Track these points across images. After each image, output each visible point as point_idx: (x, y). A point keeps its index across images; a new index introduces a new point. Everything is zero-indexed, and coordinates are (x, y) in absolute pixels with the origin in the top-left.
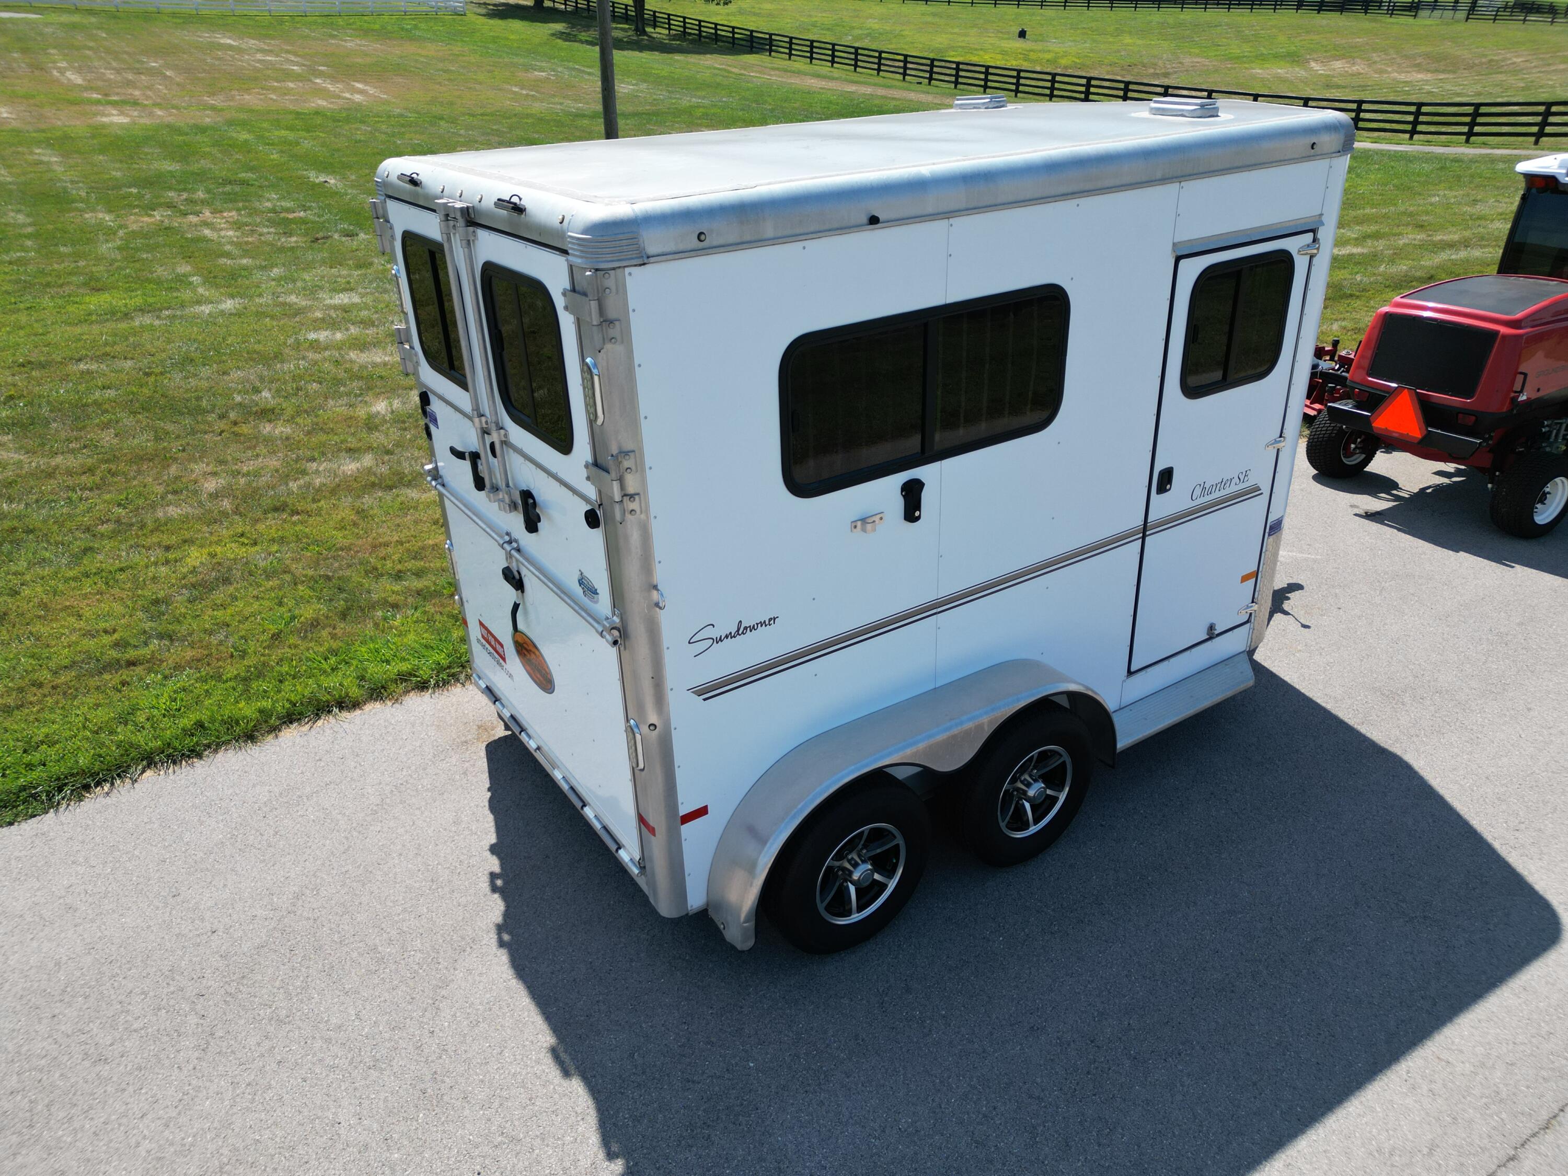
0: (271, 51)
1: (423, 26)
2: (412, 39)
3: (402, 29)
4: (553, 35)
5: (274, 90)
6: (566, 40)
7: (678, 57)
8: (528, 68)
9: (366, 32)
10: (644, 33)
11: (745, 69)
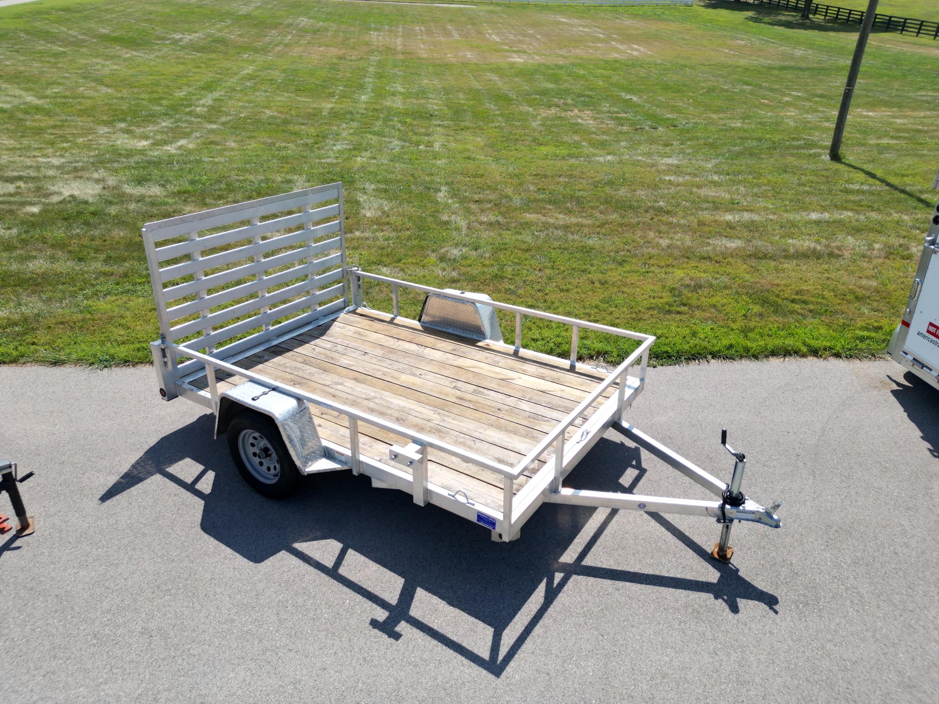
0: (586, 26)
1: (667, 12)
2: (662, 20)
3: (655, 14)
4: (746, 18)
5: (591, 47)
6: (755, 22)
7: (831, 34)
8: (733, 38)
9: (635, 16)
10: (808, 18)
11: (882, 43)
